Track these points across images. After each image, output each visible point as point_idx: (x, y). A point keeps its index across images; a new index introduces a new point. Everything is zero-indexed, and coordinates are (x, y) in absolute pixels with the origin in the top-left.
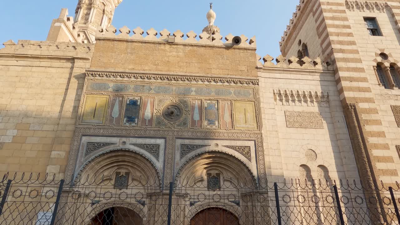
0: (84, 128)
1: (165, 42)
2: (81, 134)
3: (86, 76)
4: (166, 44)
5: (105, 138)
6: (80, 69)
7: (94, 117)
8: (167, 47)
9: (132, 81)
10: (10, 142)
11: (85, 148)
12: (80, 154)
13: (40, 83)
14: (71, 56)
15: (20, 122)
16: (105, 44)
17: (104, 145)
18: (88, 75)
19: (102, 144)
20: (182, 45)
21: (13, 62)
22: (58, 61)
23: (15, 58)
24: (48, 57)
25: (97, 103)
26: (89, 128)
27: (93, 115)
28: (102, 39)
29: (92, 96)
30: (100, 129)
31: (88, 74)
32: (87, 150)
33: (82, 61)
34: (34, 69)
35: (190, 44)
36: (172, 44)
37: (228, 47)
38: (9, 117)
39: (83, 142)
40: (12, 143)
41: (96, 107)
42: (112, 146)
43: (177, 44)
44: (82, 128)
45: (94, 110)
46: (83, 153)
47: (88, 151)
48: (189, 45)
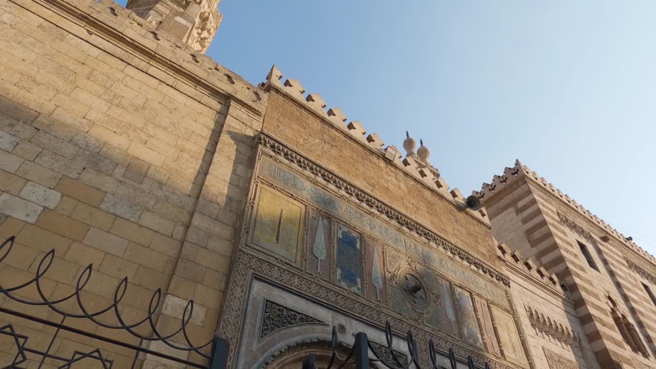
0: (259, 260)
1: (380, 155)
2: (251, 271)
3: (261, 143)
4: (381, 157)
5: (303, 301)
6: (241, 124)
7: (277, 240)
8: (382, 164)
9: (342, 196)
10: (31, 220)
11: (260, 316)
12: (247, 327)
13: (143, 108)
14: (223, 90)
15: (74, 175)
16: (286, 104)
17: (302, 320)
18: (264, 144)
19: (299, 317)
20: (403, 171)
21: (80, 29)
22: (192, 84)
23: (87, 23)
24: (170, 65)
25: (282, 211)
26: (270, 264)
27: (276, 234)
28: (281, 93)
29: (271, 189)
30: (294, 274)
31: (265, 141)
32: (264, 322)
33: (245, 112)
34: (131, 71)
35: (414, 177)
36: (390, 163)
37: (460, 208)
38: (41, 150)
39: (255, 296)
40: (34, 225)
41: (280, 220)
42: (318, 328)
43: (396, 167)
44: (253, 257)
45: (277, 223)
46: (255, 325)
47: (267, 325)
48: (412, 177)
